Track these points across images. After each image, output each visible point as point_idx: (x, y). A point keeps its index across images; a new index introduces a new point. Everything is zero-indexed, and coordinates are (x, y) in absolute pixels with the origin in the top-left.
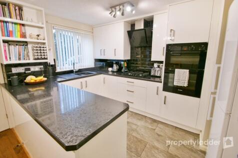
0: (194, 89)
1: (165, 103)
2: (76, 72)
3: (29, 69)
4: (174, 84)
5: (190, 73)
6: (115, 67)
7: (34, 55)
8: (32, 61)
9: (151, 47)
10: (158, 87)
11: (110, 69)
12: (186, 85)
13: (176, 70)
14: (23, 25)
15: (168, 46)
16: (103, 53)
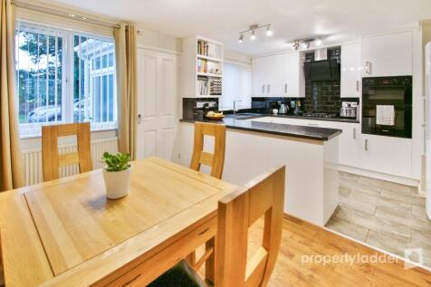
0: (403, 129)
1: (366, 149)
2: (237, 113)
3: (207, 105)
4: (378, 123)
5: (396, 109)
6: (283, 109)
7: (212, 91)
8: (209, 96)
9: (340, 80)
10: (355, 130)
11: (275, 111)
12: (392, 123)
13: (378, 106)
14: (206, 60)
15: (364, 79)
16: (266, 90)
